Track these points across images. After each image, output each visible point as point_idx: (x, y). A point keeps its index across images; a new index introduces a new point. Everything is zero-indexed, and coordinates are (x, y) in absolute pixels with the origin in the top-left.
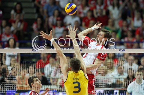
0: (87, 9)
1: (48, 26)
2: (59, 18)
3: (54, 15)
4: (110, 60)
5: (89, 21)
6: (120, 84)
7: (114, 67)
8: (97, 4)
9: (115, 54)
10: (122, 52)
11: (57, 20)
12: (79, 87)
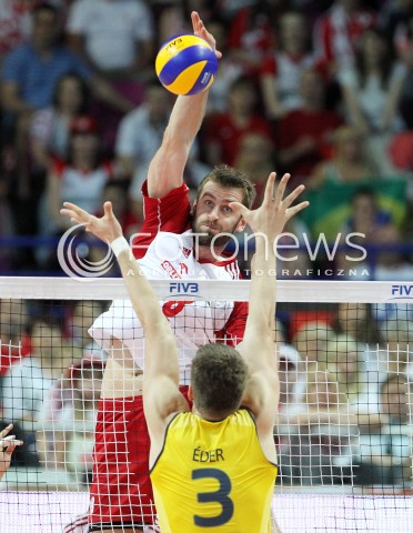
0: (231, 72)
1: (28, 157)
2: (83, 123)
3: (56, 102)
4: (342, 338)
5: (238, 134)
6: (392, 468)
7: (363, 377)
8: (281, 47)
9: (369, 307)
10: (405, 301)
11: (74, 132)
12: (222, 496)
